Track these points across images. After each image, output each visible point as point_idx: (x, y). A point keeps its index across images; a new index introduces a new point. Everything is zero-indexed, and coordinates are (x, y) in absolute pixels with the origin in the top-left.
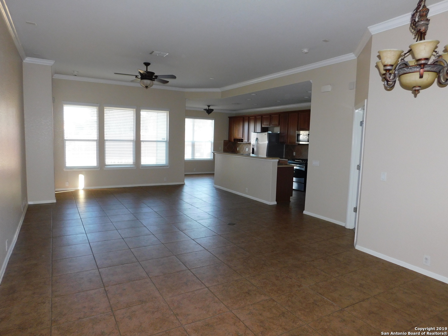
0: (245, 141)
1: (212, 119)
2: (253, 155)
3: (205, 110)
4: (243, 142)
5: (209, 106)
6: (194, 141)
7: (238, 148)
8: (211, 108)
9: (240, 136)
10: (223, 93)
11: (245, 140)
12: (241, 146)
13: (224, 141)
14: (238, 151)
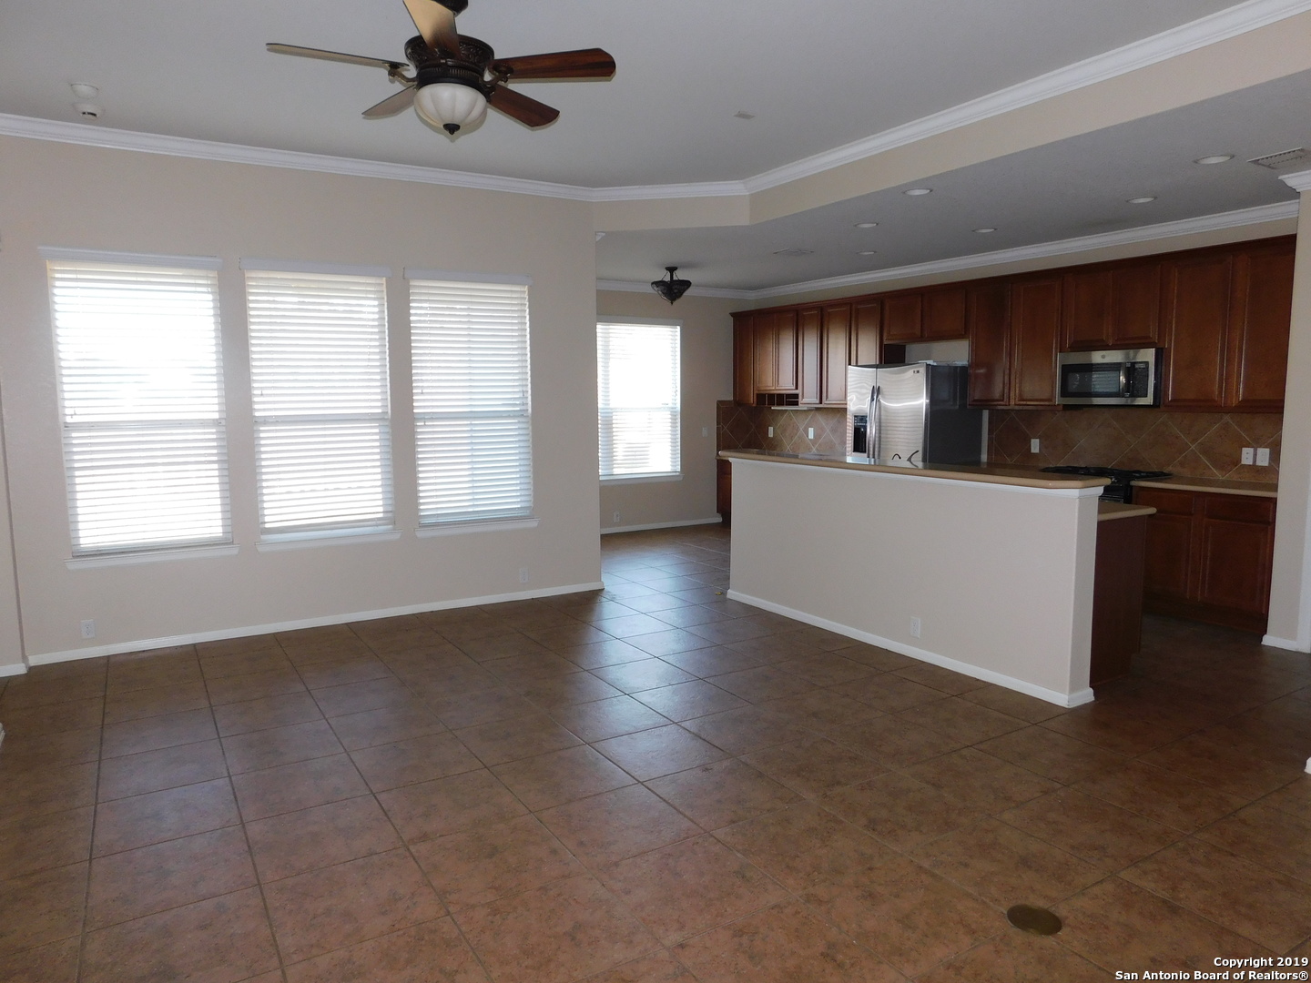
0: (805, 400)
1: (674, 324)
2: (860, 458)
3: (657, 284)
4: (796, 404)
5: (672, 270)
6: (611, 406)
7: (771, 429)
8: (680, 275)
9: (786, 384)
10: (757, 199)
11: (809, 397)
12: (782, 420)
13: (720, 403)
14: (772, 438)
